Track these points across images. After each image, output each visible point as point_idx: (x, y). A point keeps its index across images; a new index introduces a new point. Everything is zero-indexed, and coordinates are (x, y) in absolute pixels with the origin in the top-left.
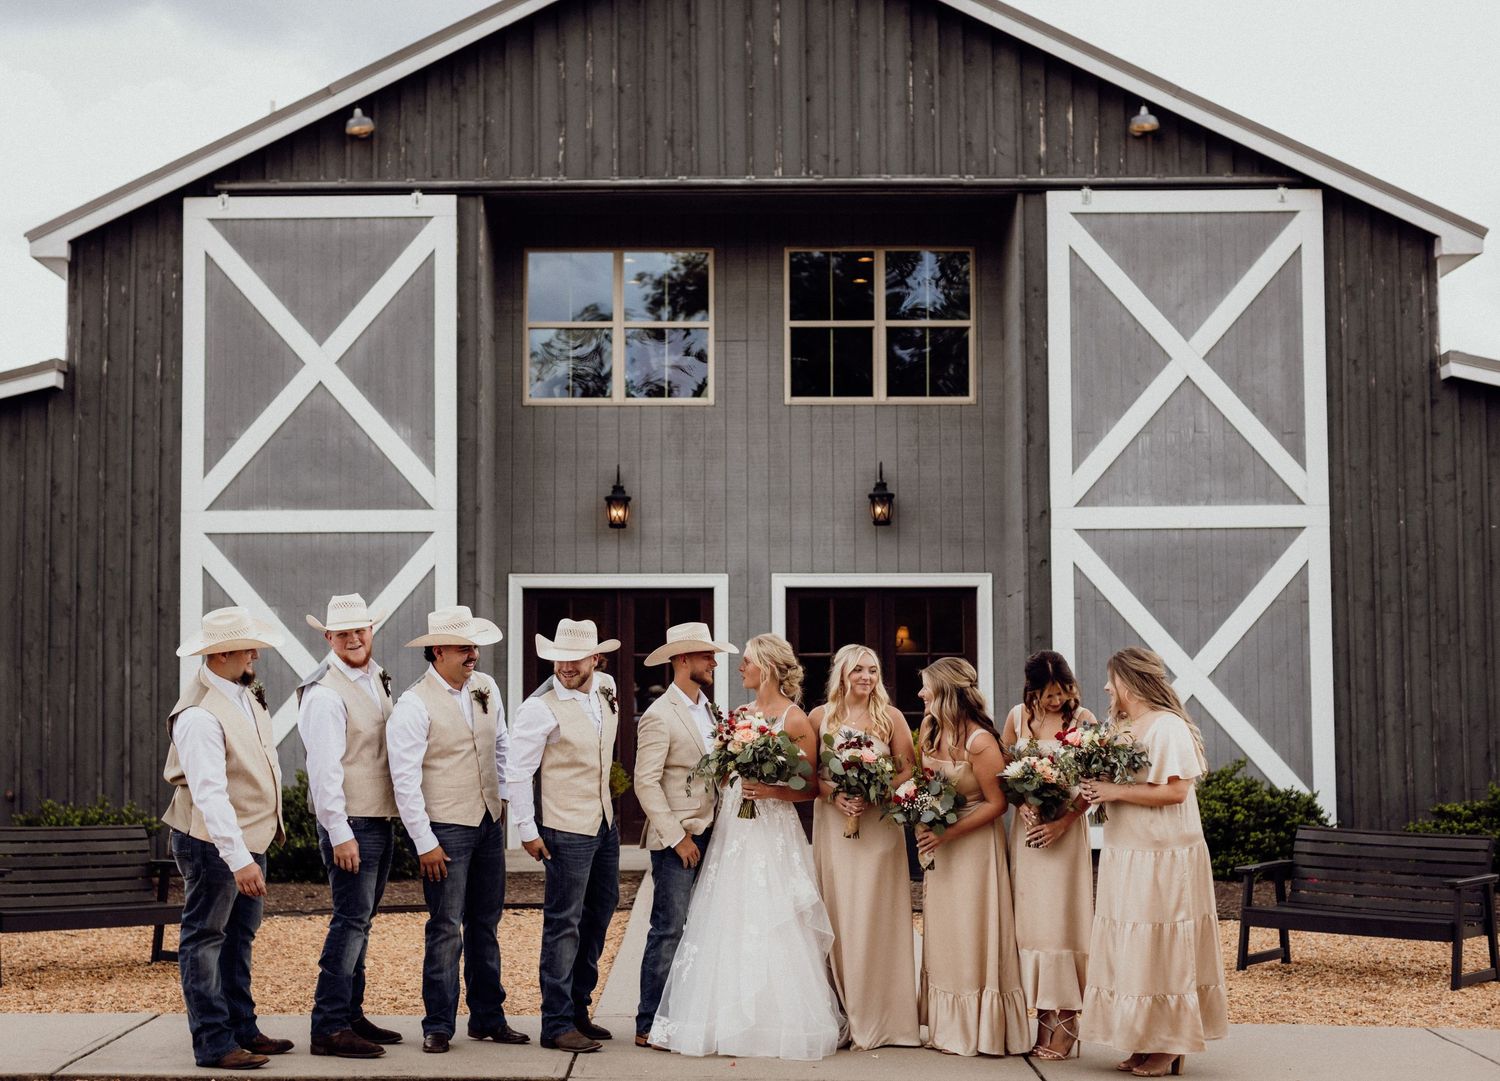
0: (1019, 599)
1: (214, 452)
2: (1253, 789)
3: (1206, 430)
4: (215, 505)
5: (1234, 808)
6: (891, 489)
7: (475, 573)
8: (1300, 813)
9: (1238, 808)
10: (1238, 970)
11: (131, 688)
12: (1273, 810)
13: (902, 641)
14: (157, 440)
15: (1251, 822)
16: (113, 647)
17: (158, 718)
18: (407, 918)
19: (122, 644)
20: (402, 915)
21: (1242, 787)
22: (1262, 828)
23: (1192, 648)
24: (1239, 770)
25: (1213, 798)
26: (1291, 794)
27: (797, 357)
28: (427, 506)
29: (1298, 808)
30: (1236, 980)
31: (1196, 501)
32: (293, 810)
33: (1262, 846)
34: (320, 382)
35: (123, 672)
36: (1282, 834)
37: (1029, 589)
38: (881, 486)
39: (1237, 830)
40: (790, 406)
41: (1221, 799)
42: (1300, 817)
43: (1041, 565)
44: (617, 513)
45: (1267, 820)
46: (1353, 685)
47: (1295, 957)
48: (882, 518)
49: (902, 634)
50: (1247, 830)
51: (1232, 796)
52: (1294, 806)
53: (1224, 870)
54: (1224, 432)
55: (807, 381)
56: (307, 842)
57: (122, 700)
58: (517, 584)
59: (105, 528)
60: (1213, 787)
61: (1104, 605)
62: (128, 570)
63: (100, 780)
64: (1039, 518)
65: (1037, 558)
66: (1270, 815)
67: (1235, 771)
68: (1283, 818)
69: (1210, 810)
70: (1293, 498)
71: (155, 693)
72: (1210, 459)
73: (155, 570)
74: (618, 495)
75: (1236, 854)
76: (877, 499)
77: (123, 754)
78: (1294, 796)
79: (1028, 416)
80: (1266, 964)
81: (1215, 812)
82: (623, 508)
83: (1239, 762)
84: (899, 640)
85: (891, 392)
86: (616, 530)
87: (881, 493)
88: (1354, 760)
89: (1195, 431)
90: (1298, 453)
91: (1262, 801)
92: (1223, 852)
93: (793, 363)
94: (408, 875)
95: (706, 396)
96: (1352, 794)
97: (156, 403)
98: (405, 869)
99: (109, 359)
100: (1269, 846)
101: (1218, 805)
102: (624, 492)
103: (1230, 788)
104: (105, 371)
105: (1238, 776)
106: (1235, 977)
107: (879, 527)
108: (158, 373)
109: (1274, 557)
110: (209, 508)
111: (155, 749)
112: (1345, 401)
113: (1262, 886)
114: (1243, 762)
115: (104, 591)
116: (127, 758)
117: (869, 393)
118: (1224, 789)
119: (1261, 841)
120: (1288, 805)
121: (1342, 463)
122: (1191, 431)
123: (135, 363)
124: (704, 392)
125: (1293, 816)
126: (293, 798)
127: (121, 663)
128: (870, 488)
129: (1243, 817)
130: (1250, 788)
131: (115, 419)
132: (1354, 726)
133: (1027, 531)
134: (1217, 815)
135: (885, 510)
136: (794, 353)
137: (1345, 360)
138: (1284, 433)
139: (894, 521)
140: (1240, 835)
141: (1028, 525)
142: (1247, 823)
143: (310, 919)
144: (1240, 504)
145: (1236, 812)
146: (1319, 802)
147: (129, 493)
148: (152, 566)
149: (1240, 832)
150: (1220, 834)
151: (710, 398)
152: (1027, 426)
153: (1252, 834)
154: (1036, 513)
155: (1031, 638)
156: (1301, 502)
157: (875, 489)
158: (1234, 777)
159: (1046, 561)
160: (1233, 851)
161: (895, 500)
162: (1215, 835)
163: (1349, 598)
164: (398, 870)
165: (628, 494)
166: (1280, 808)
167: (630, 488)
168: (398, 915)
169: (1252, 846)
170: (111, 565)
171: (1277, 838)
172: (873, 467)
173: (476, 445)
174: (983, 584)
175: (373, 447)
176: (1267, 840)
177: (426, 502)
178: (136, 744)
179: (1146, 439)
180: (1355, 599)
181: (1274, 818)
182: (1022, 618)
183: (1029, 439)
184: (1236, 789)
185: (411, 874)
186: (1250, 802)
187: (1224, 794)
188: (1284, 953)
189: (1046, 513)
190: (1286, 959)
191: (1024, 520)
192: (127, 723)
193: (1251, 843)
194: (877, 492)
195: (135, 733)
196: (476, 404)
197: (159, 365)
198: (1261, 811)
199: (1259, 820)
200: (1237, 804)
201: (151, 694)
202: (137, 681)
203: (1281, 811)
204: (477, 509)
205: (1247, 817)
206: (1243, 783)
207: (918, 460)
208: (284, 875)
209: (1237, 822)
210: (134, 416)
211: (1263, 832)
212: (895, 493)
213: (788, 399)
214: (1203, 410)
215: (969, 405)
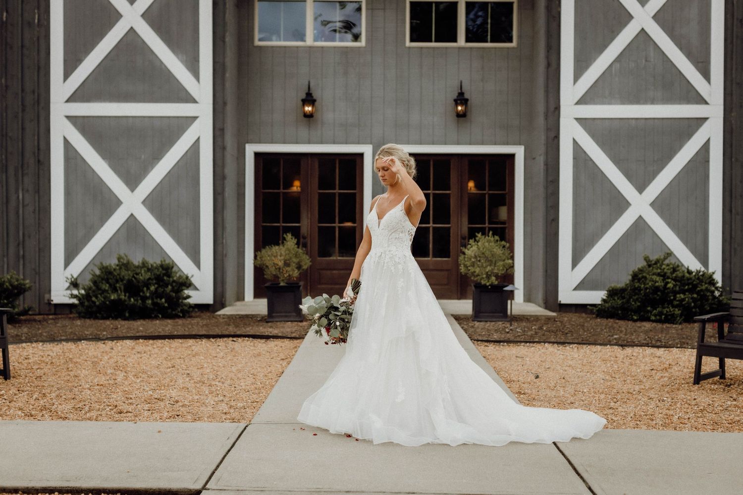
0: (541, 160)
1: (69, 69)
2: (678, 269)
3: (652, 60)
4: (70, 100)
5: (667, 280)
6: (466, 96)
7: (223, 142)
8: (706, 283)
9: (669, 280)
10: (694, 384)
11: (23, 206)
12: (690, 281)
13: (471, 189)
14: (36, 62)
15: (677, 288)
16: (12, 181)
17: (39, 223)
18: (166, 343)
19: (17, 181)
20: (163, 341)
21: (671, 268)
22: (684, 292)
23: (641, 189)
24: (667, 258)
25: (654, 274)
26: (700, 272)
27: (413, 20)
28: (194, 101)
29: (704, 281)
30: (693, 391)
31: (645, 102)
32: (112, 277)
33: (684, 303)
34: (132, 28)
35: (18, 197)
36: (695, 296)
37: (547, 153)
38: (461, 94)
39: (668, 293)
40: (409, 48)
41: (659, 275)
42: (706, 285)
43: (554, 140)
44: (308, 109)
45: (686, 287)
46: (733, 211)
47: (727, 375)
48: (461, 113)
49: (471, 184)
50: (675, 293)
51: (666, 273)
52: (702, 279)
53: (661, 316)
54: (663, 61)
55: (419, 34)
56: (119, 296)
57: (17, 213)
58: (251, 150)
59: (6, 113)
60: (653, 268)
61: (590, 163)
62: (20, 137)
63: (5, 259)
64: (554, 111)
65: (552, 135)
66: (688, 284)
67: (665, 259)
68: (695, 286)
69: (653, 281)
70: (702, 101)
71: (37, 209)
72: (654, 77)
73: (36, 138)
74: (309, 98)
75: (668, 307)
76: (459, 102)
77: (18, 245)
78: (701, 273)
79: (548, 51)
80: (710, 380)
81: (655, 283)
82: (311, 106)
83: (668, 254)
84: (469, 188)
85: (468, 40)
86: (308, 119)
87: (461, 99)
88: (733, 253)
89: (646, 61)
90: (706, 74)
91: (684, 276)
92: (660, 306)
93: (411, 23)
94: (180, 316)
95: (360, 41)
96: (731, 273)
97: (35, 39)
98: (178, 312)
99: (7, 12)
100: (688, 303)
101: (658, 279)
102: (312, 97)
103: (664, 269)
104: (5, 19)
105: (667, 262)
106: (693, 389)
107: (459, 118)
108: (36, 21)
109: (690, 135)
110: (67, 101)
111: (38, 241)
112: (734, 43)
113: (684, 326)
114: (670, 254)
115: (6, 150)
116: (21, 246)
117: (455, 40)
118: (661, 269)
119: (683, 300)
120: (698, 278)
121: (732, 81)
122: (644, 61)
123: (22, 14)
124: (359, 39)
125: (702, 285)
126: (112, 270)
127: (17, 192)
128: (455, 96)
129: (672, 286)
130: (675, 270)
131: (11, 48)
132: (733, 233)
133: (546, 119)
134: (657, 284)
135: (464, 108)
136: (412, 18)
137: (735, 20)
138: (698, 62)
139: (468, 114)
140: (671, 296)
141: (547, 116)
142: (674, 289)
143: (104, 343)
144: (671, 104)
145: (668, 283)
146: (715, 277)
147: (20, 91)
148: (34, 135)
149: (671, 294)
150: (658, 295)
151: (362, 43)
152: (548, 57)
153: (678, 296)
154: (552, 108)
155: (547, 181)
156: (706, 103)
157: (457, 97)
158: (664, 263)
159: (557, 137)
160: (666, 306)
161: (469, 103)
162: (656, 296)
163: (733, 160)
164: (174, 313)
165: (315, 98)
166: (694, 281)
167: (316, 94)
168: (160, 341)
169: (678, 303)
170: (10, 134)
171: (692, 298)
172: (456, 84)
173: (224, 65)
174: (519, 152)
175: (163, 66)
176: (687, 299)
177: (194, 99)
178: (26, 238)
179: (618, 65)
180: (737, 160)
181: (690, 286)
182: (542, 170)
183: (549, 65)
184: (668, 269)
185: (181, 315)
186: (676, 277)
187: (661, 272)
188: (721, 373)
189: (558, 108)
190: (723, 377)
191: (544, 113)
192: (21, 227)
193: (677, 301)
194: (459, 98)
195: (26, 233)
196: (224, 42)
197: (37, 16)
198: (683, 282)
199: (682, 288)
200: (668, 278)
201: (35, 210)
202: (26, 203)
203: (695, 283)
204: (225, 104)
205: (675, 286)
206: (671, 266)
207: (482, 80)
208: (105, 315)
209: (669, 288)
210: (22, 46)
211: (685, 294)
212: (469, 98)
213: (408, 43)
214: (651, 48)
215: (513, 48)
